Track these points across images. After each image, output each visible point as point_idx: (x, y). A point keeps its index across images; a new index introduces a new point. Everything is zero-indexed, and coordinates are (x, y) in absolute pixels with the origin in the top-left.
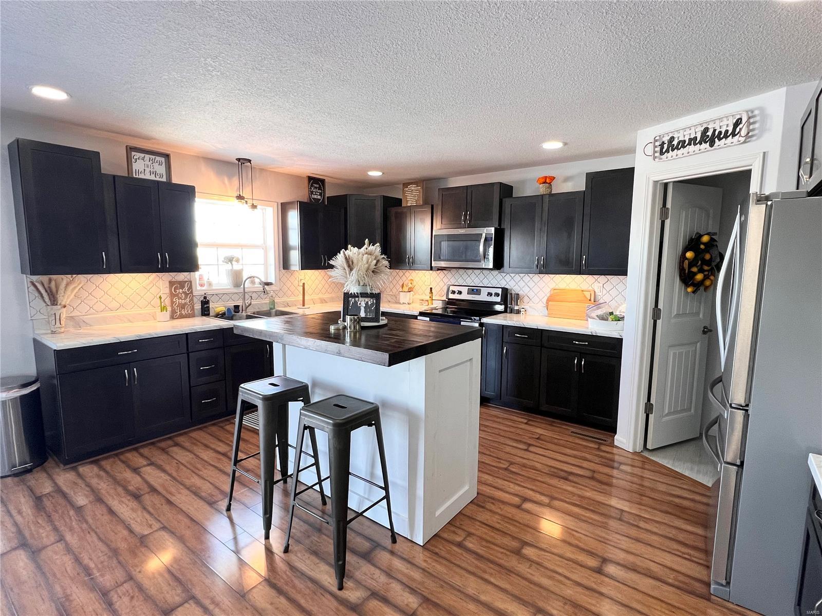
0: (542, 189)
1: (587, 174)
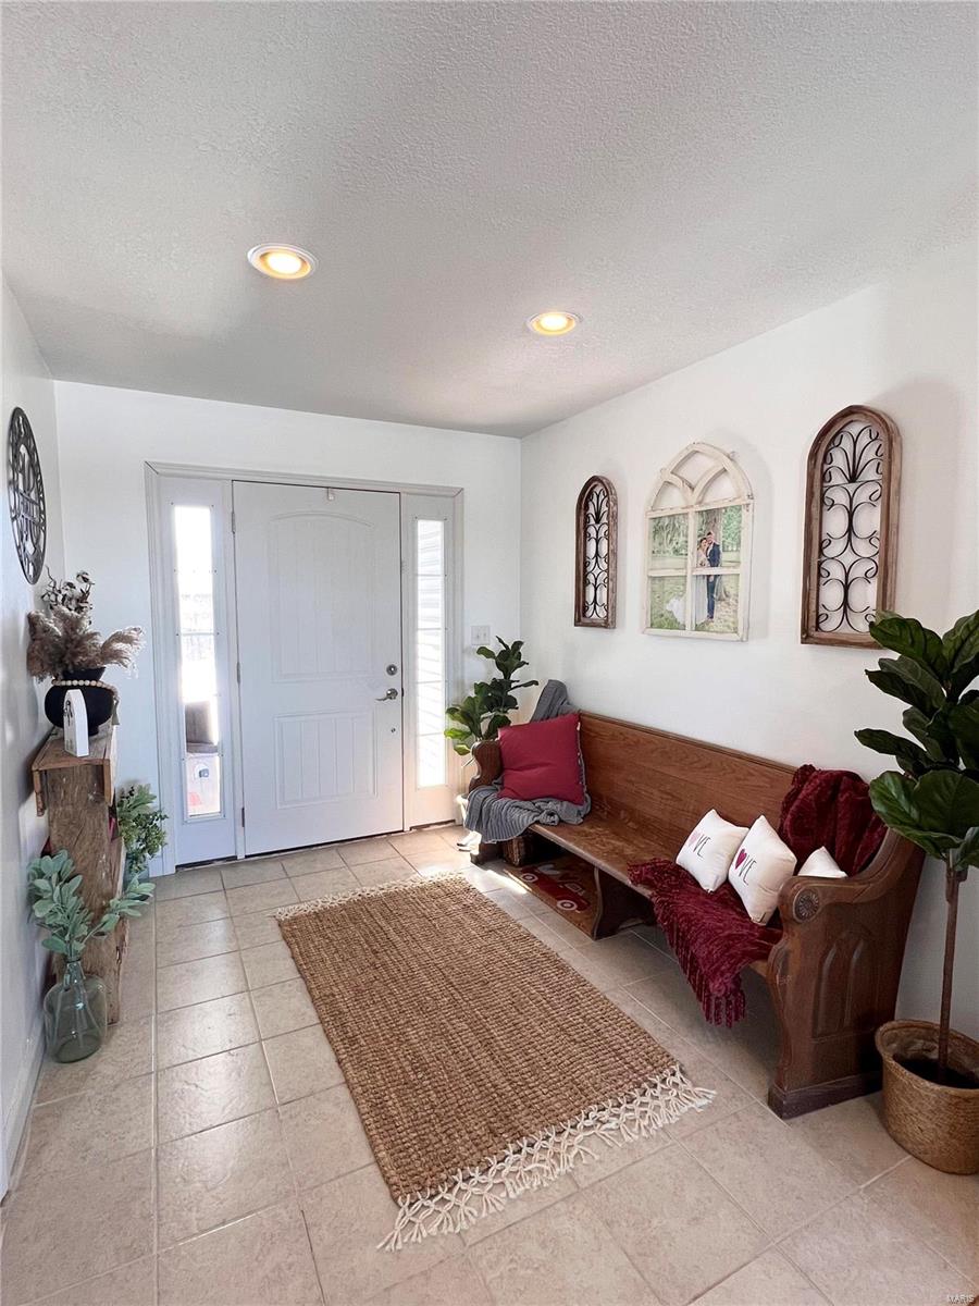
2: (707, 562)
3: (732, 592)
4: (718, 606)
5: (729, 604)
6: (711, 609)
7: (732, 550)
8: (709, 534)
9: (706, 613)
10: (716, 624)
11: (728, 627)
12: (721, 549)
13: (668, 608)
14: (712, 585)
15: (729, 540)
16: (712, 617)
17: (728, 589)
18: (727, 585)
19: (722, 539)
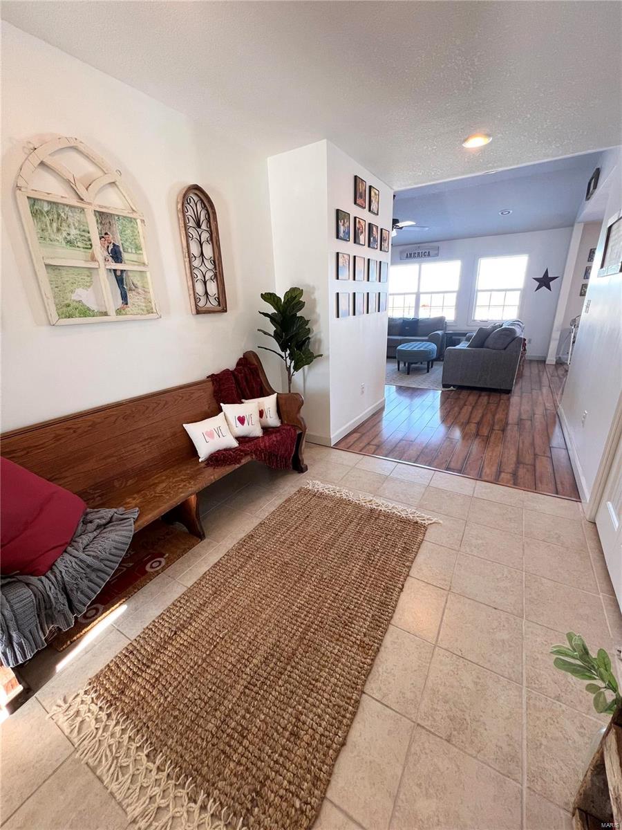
2: (110, 259)
3: (139, 284)
4: (130, 295)
5: (139, 293)
6: (124, 297)
7: (132, 253)
8: (106, 234)
9: (120, 301)
10: (130, 308)
11: (143, 310)
12: (121, 250)
13: (74, 297)
14: (120, 279)
15: (128, 244)
16: (127, 304)
17: (135, 282)
18: (133, 278)
19: (121, 242)
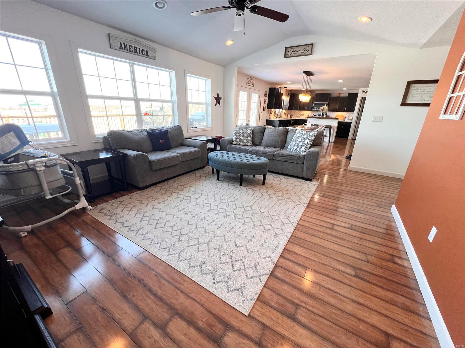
0: (339, 96)
1: (348, 94)
